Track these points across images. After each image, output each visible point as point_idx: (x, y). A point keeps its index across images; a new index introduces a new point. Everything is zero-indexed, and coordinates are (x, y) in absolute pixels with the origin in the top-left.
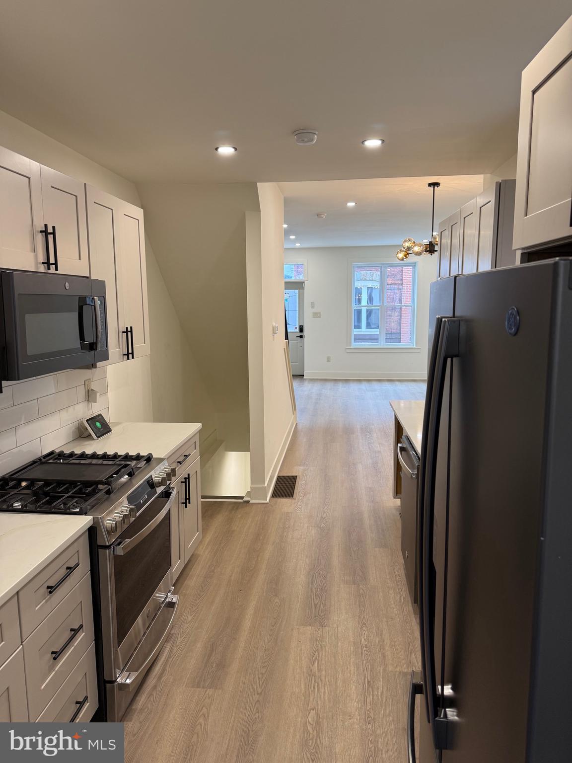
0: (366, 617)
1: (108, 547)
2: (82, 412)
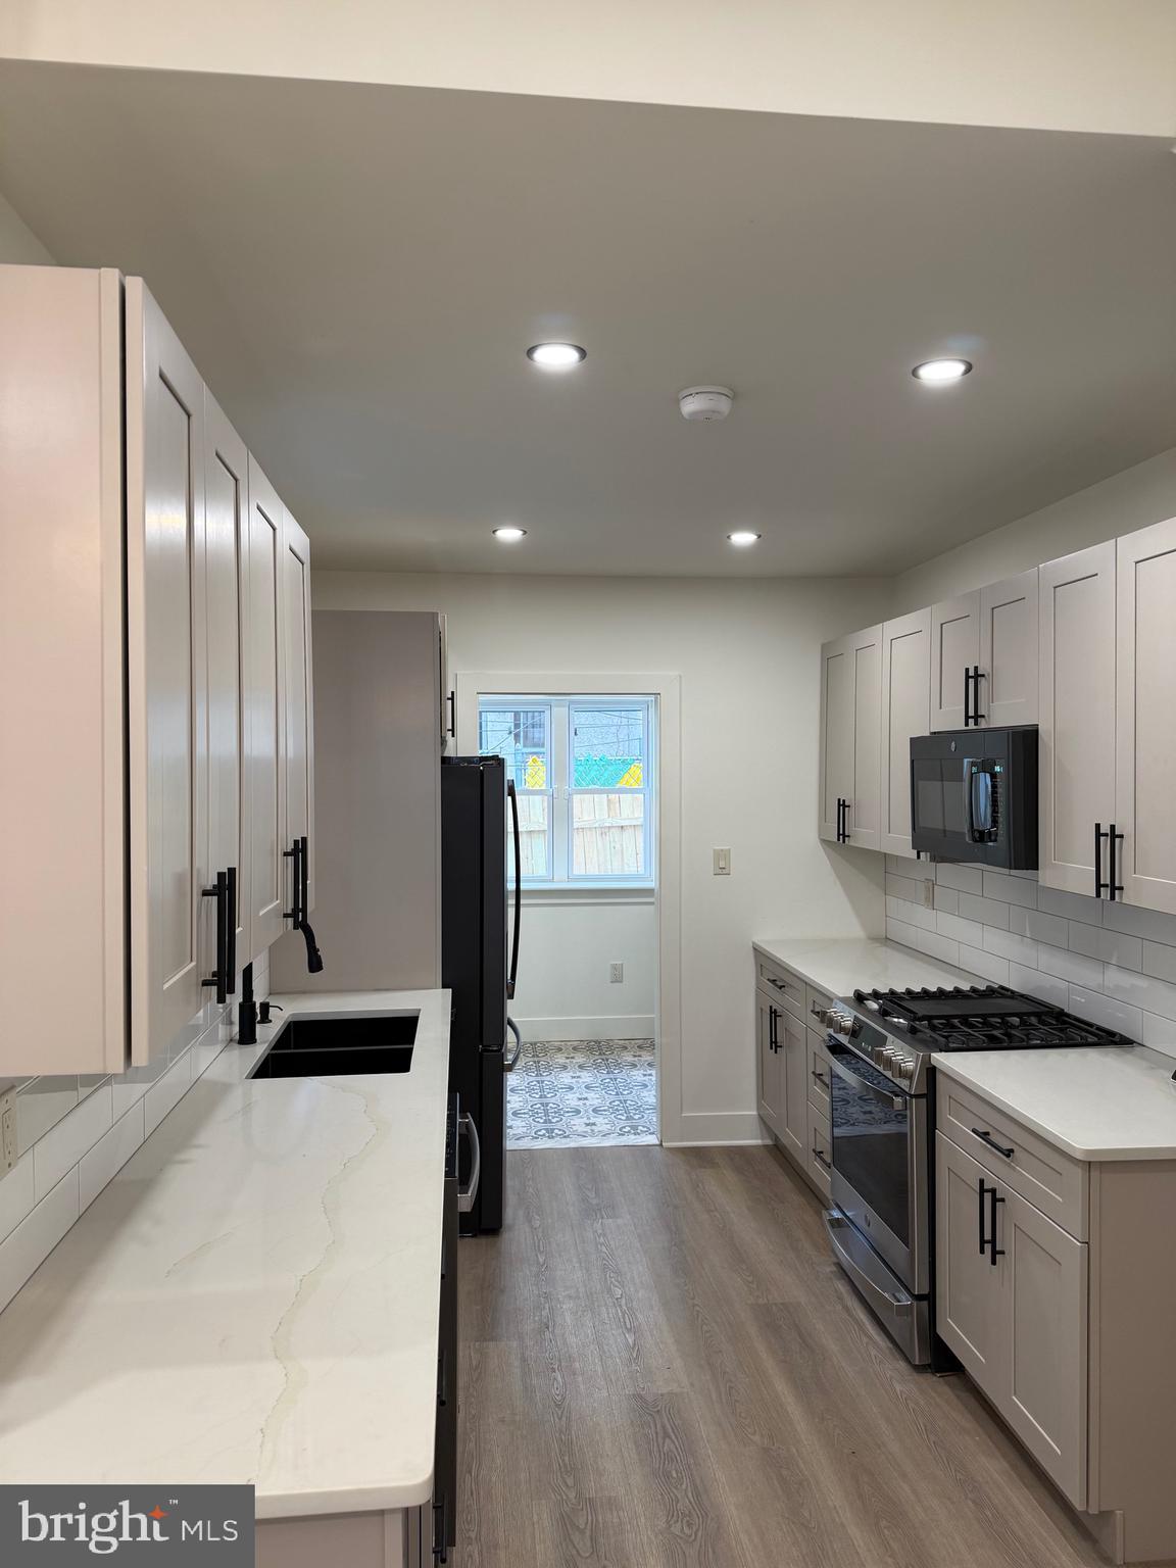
0: (557, 1420)
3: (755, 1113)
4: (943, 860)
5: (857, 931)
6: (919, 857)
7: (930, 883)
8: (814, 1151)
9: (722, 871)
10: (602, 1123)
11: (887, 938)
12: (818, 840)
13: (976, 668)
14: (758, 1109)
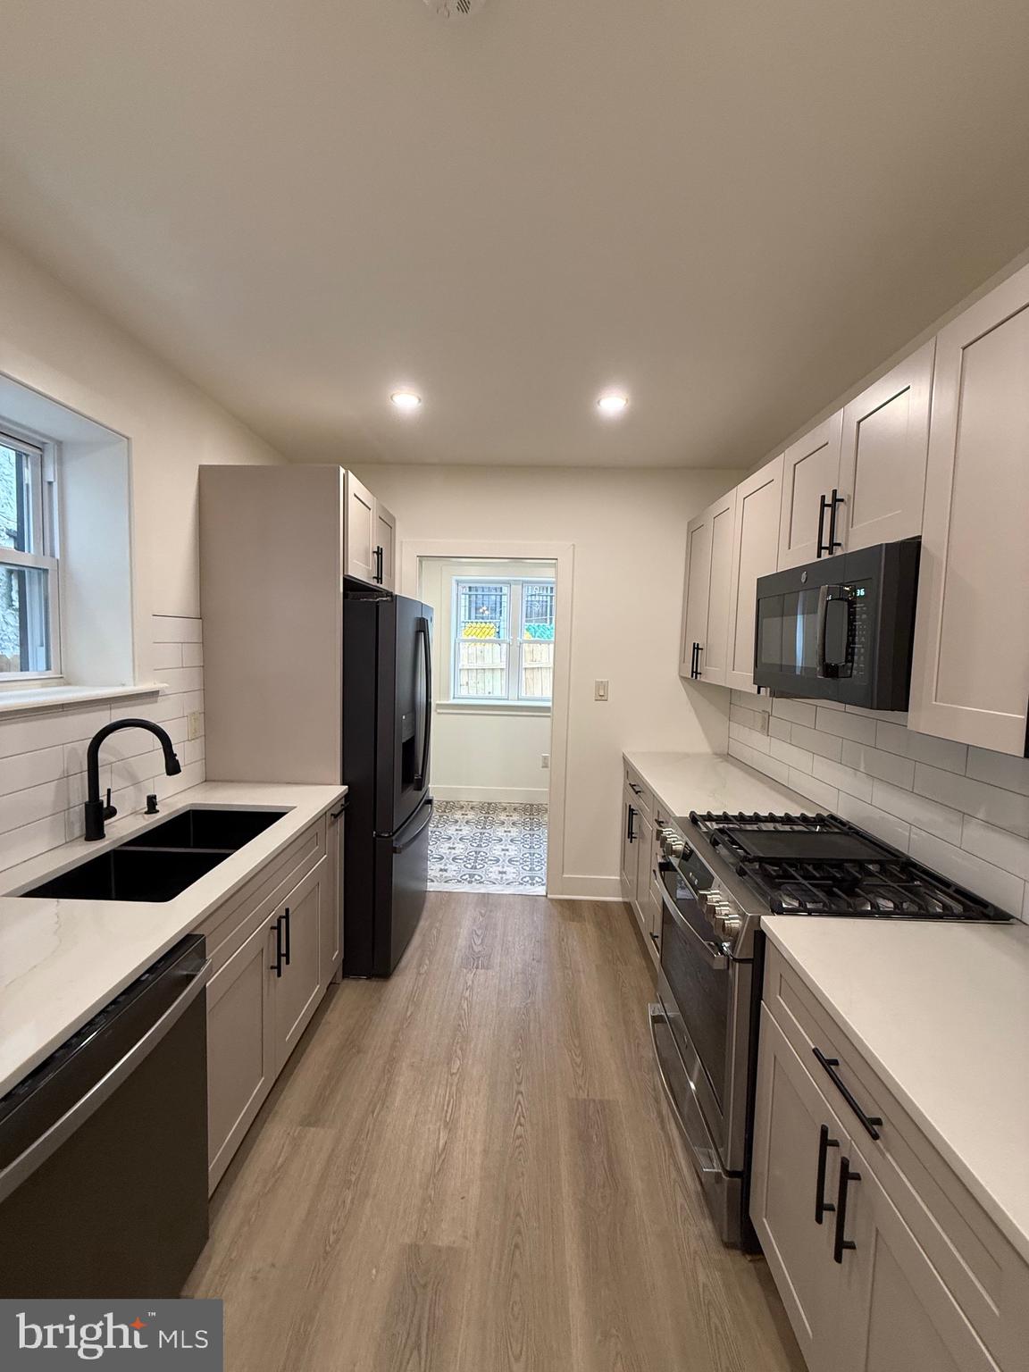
3: (618, 878)
4: (782, 696)
5: (704, 747)
6: (759, 692)
7: (766, 716)
8: (651, 934)
9: (602, 698)
10: (511, 872)
11: (728, 754)
12: (678, 677)
13: (835, 492)
14: (621, 875)
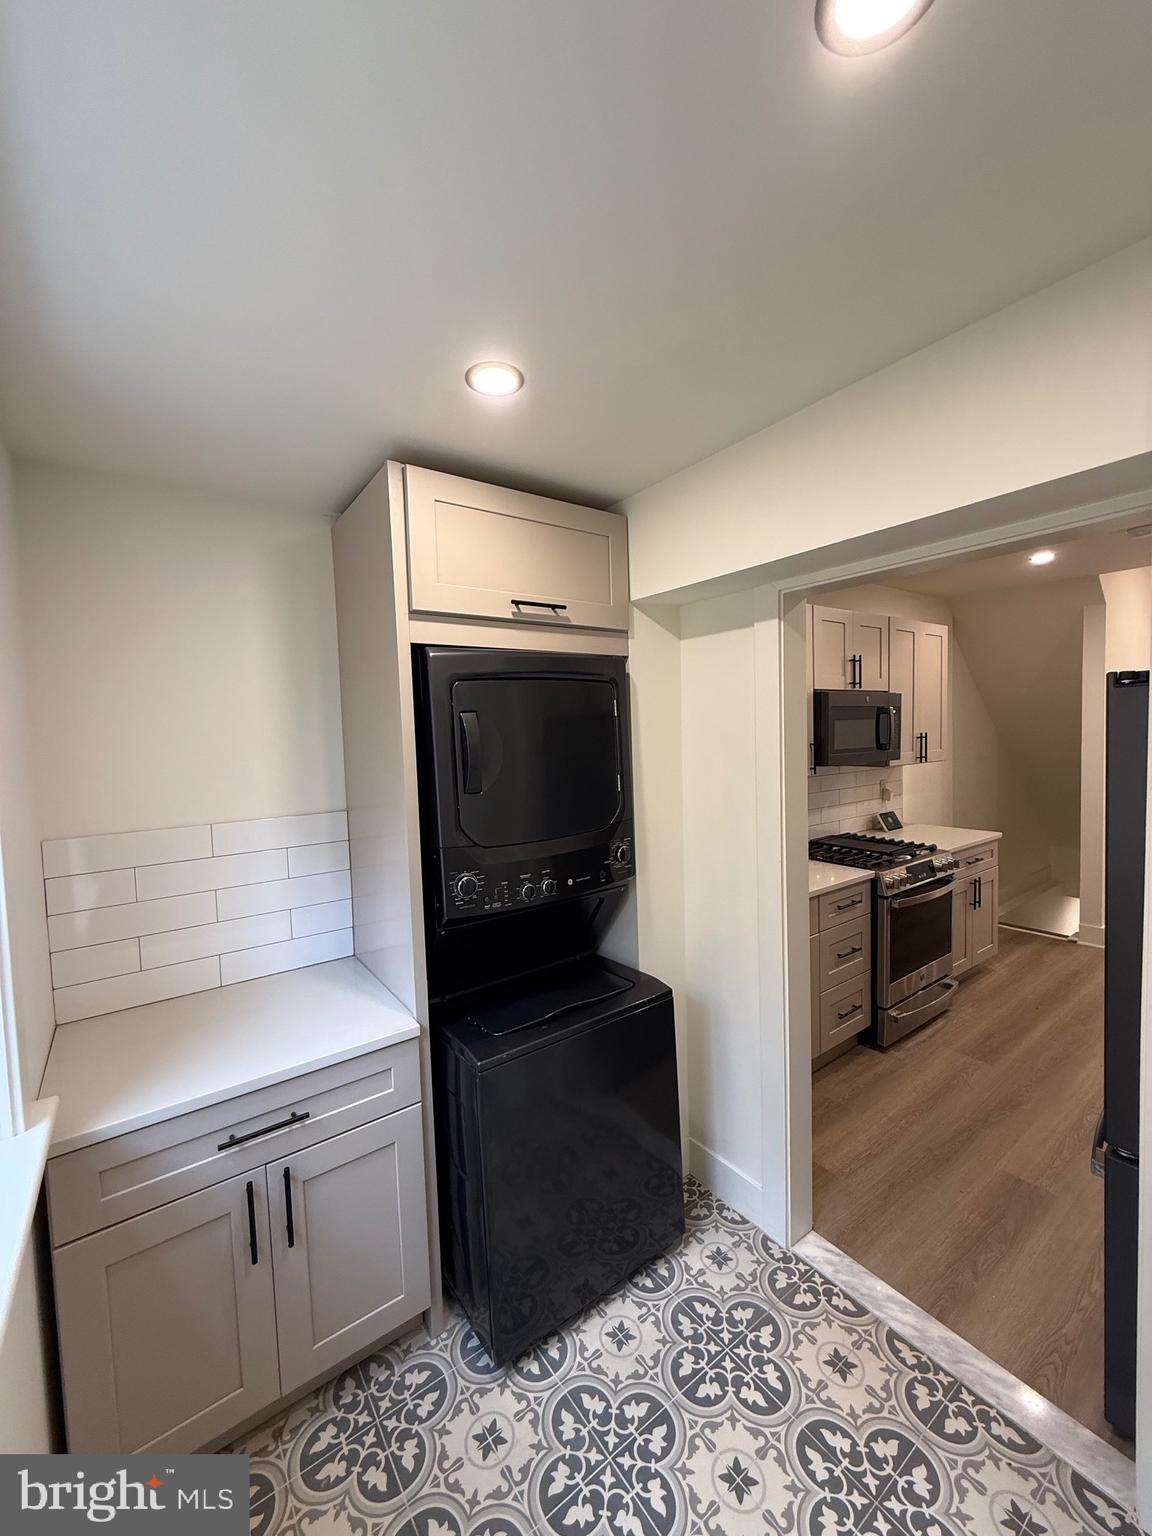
1: (887, 898)
2: (877, 807)
